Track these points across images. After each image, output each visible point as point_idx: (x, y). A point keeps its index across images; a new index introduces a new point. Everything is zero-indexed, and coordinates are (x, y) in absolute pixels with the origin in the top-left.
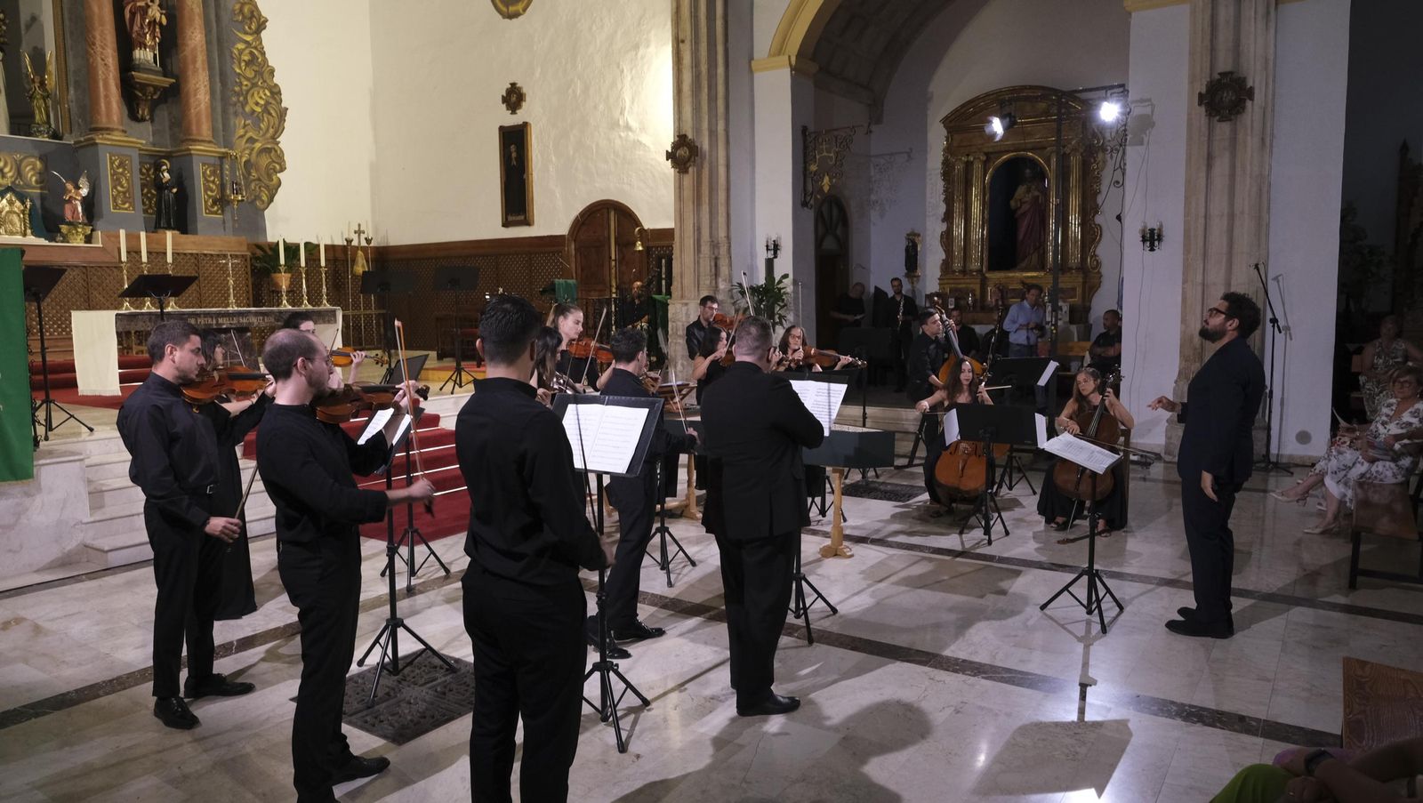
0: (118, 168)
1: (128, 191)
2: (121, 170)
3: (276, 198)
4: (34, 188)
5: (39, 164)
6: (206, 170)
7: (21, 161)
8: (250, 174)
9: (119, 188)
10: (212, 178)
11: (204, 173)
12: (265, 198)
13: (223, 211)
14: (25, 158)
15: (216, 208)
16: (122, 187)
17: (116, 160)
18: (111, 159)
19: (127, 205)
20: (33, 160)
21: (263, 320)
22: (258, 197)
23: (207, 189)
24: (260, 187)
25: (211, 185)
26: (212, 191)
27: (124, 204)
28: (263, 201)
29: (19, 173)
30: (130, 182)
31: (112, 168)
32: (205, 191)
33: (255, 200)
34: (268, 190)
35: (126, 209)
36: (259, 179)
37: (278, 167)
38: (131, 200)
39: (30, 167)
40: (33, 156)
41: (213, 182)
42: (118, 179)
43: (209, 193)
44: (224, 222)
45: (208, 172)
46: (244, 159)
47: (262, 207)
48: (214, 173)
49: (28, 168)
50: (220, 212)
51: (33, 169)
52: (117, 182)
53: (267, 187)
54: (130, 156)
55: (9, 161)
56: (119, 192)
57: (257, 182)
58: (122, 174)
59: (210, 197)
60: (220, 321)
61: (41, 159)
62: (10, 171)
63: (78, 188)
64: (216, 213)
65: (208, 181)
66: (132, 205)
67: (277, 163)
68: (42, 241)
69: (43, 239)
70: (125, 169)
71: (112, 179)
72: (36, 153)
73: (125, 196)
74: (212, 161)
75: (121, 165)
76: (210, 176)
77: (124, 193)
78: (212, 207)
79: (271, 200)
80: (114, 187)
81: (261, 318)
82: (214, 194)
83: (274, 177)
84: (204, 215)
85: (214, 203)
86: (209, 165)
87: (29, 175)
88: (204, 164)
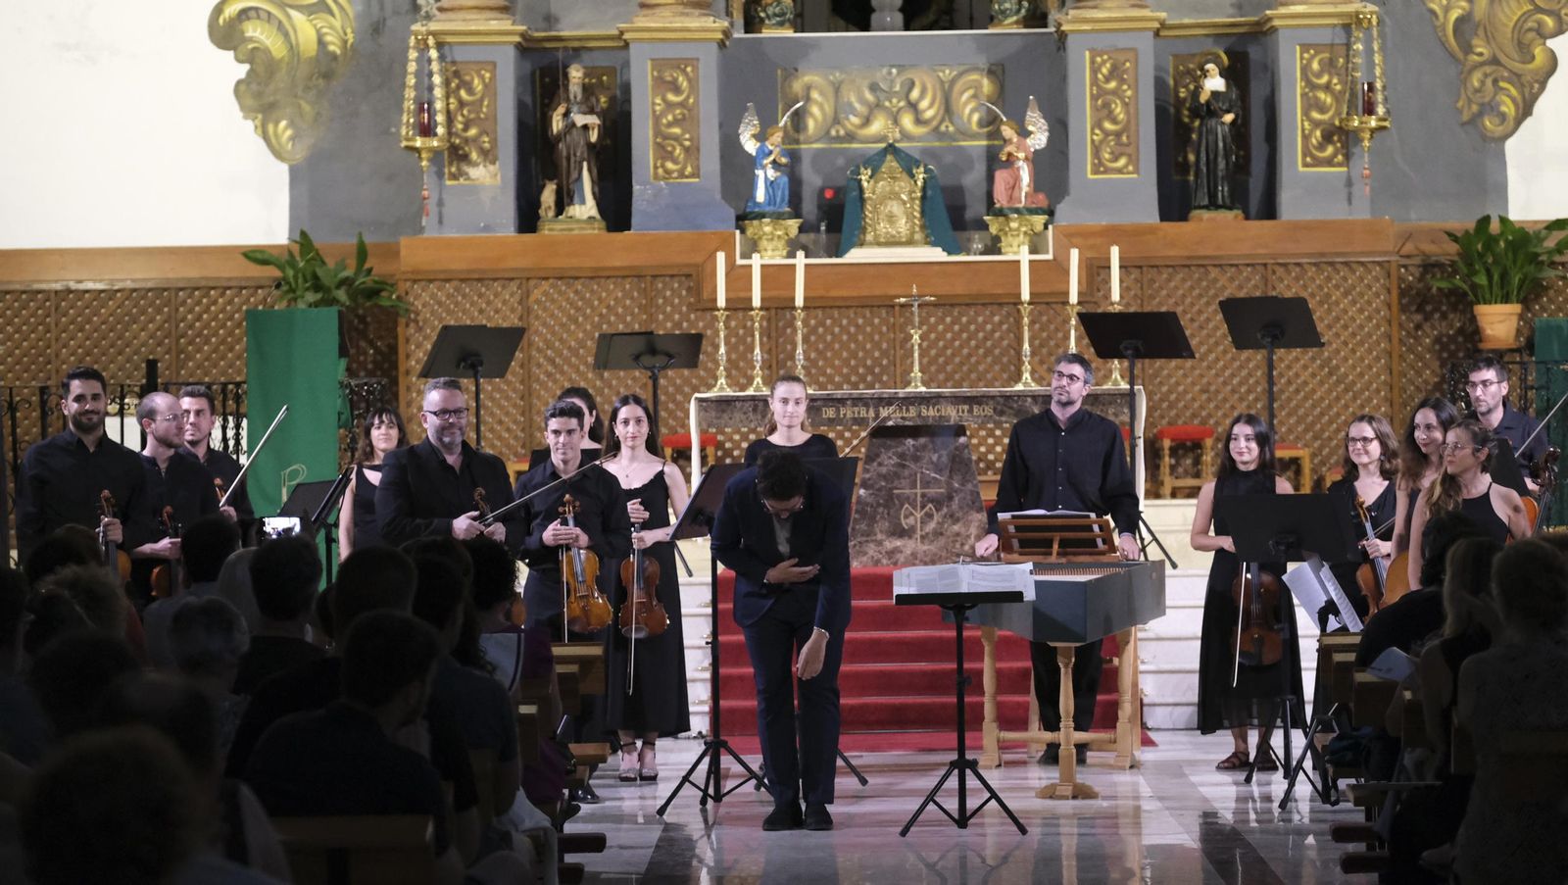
0: (1108, 80)
1: (1125, 129)
2: (1113, 85)
3: (1540, 106)
4: (974, 136)
5: (987, 86)
6: (1310, 61)
7: (953, 82)
8: (1468, 49)
9: (1108, 126)
10: (1325, 79)
11: (1305, 69)
12: (1508, 108)
13: (1347, 157)
14: (960, 75)
15: (1330, 150)
16: (1114, 121)
17: (1104, 62)
18: (1093, 62)
19: (1122, 162)
20: (974, 77)
21: (970, 411)
22: (1490, 108)
23: (1311, 104)
24: (1495, 82)
25: (1322, 95)
26: (1322, 109)
27: (1116, 159)
28: (1503, 117)
29: (948, 109)
30: (1132, 111)
31: (1095, 82)
32: (1306, 113)
33: (1480, 114)
34: (1520, 86)
35: (1120, 171)
36: (1495, 61)
37: (1550, 22)
38: (1129, 150)
39: (971, 92)
40: (975, 69)
41: (1327, 88)
42: (1106, 105)
43: (1316, 115)
44: (1349, 183)
45: (1315, 66)
46: (1454, 15)
47: (1499, 130)
48: (1329, 66)
49: (966, 96)
50: (1340, 157)
51: (975, 96)
52: (1104, 112)
53: (1516, 78)
54: (1134, 50)
55: (929, 86)
56: (1107, 133)
57: (1488, 69)
58: (1114, 92)
59: (1316, 124)
60: (884, 412)
61: (991, 73)
62: (931, 105)
63: (1024, 133)
64: (1329, 162)
65: (1314, 87)
66: (1134, 160)
67: (1549, 13)
68: (937, 254)
69: (939, 249)
70: (1122, 81)
71: (1095, 109)
72: (982, 62)
73: (1119, 144)
74: (1325, 37)
75: (1115, 72)
76: (1319, 75)
77: (1118, 135)
78: (1321, 147)
79: (1526, 110)
80: (1098, 124)
81: (966, 407)
82: (1325, 117)
83: (1538, 51)
84: (1301, 169)
85: (1327, 138)
86: (1318, 48)
87: (967, 111)
88: (1305, 48)
